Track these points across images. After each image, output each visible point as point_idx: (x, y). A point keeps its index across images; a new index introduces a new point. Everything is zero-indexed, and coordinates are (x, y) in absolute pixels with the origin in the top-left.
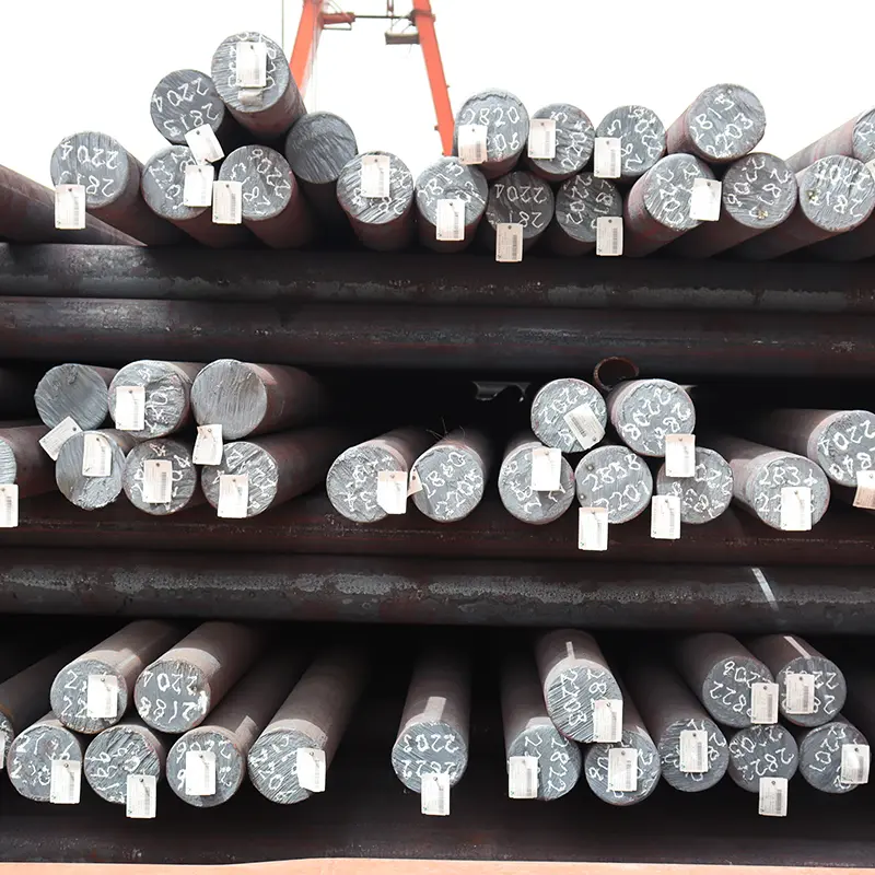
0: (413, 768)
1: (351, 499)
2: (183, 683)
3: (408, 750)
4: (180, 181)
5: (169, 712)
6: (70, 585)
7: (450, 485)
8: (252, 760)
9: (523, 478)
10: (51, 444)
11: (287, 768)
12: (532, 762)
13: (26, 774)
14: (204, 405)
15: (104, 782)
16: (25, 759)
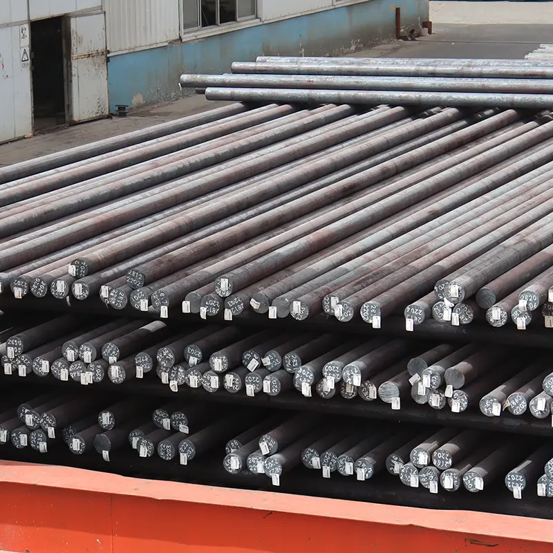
0: (511, 484)
1: (486, 410)
2: (445, 456)
3: (509, 479)
4: (442, 312)
5: (441, 464)
6: (424, 416)
7: (518, 405)
8: (464, 479)
9: (536, 405)
10: (412, 381)
11: (473, 482)
12: (544, 486)
13: (404, 477)
14: (448, 379)
15: (424, 482)
16: (404, 474)
